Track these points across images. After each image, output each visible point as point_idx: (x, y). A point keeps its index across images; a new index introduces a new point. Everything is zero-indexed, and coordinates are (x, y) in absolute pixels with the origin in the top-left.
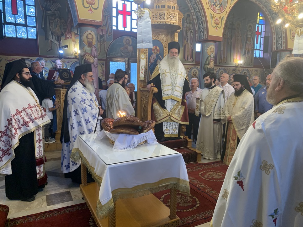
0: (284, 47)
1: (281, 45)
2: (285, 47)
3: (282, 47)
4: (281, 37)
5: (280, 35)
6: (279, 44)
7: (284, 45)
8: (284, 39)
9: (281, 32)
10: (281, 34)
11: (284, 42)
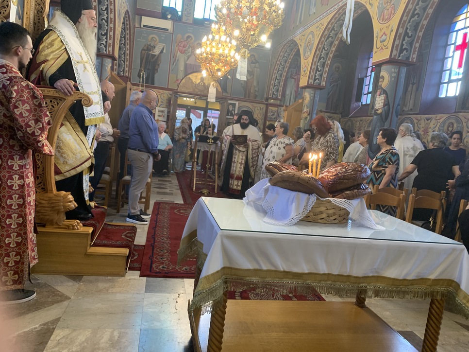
0: (109, 51)
1: (105, 46)
2: (111, 52)
3: (106, 51)
4: (106, 34)
5: (106, 32)
6: (102, 45)
7: (111, 49)
8: (110, 39)
9: (107, 27)
10: (107, 30)
11: (110, 44)
